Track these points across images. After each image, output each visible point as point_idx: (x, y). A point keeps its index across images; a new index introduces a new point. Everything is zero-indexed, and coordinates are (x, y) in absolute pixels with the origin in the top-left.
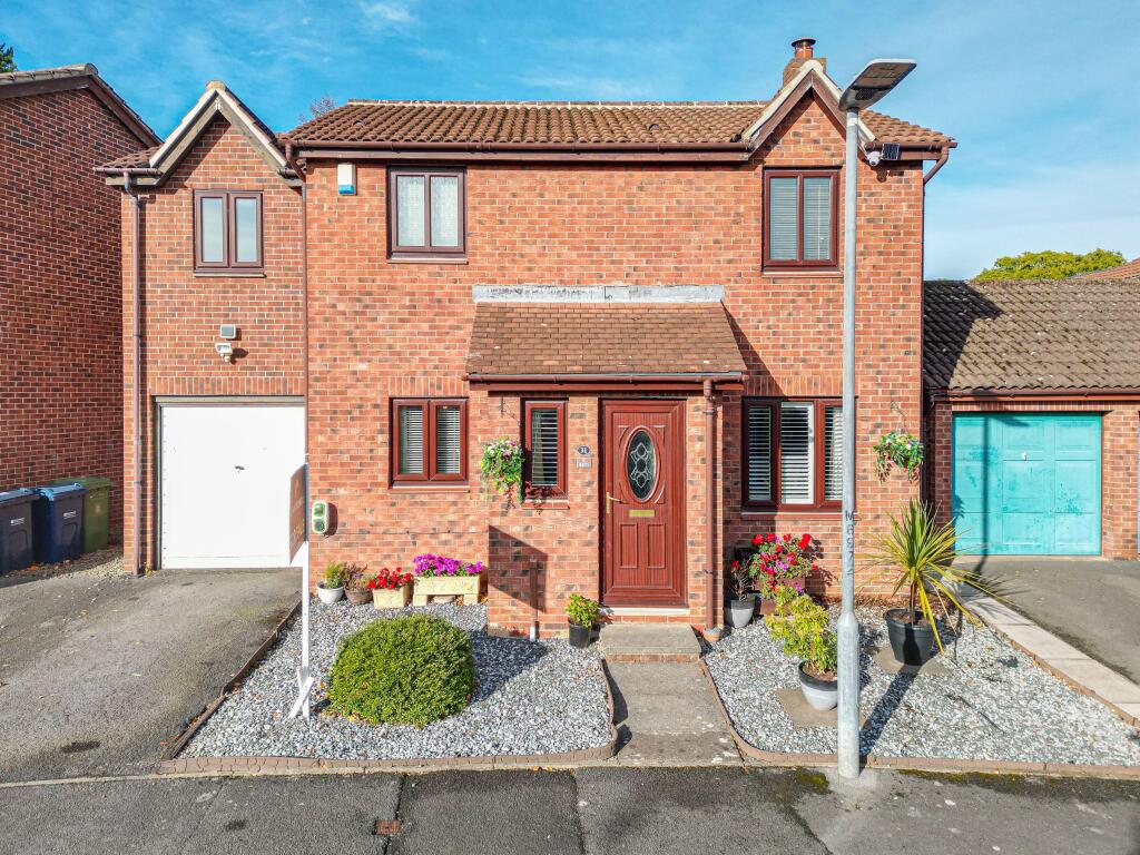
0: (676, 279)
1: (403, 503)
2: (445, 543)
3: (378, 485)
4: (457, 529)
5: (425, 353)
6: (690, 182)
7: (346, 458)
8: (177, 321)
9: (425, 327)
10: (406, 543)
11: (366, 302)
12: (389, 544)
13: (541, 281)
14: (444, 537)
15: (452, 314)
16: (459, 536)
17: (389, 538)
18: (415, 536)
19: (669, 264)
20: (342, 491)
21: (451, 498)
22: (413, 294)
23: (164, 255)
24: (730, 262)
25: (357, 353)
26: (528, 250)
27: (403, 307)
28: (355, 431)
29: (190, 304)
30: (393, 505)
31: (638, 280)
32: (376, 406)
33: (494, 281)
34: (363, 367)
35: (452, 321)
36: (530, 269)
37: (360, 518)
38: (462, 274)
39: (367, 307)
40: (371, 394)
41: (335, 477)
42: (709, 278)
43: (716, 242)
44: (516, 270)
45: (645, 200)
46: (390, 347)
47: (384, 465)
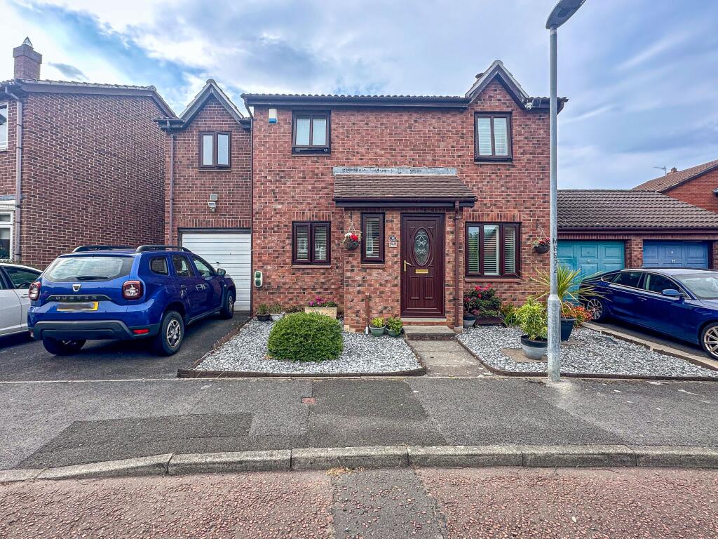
0: (433, 164)
1: (299, 273)
2: (319, 293)
3: (286, 264)
4: (325, 287)
5: (309, 200)
6: (439, 118)
7: (270, 251)
8: (190, 193)
9: (310, 187)
10: (300, 293)
12: (292, 293)
13: (366, 164)
14: (319, 290)
15: (322, 181)
17: (291, 291)
18: (304, 289)
19: (429, 157)
20: (269, 267)
22: (304, 171)
23: (185, 162)
24: (459, 156)
25: (276, 200)
26: (360, 150)
27: (299, 178)
28: (275, 238)
29: (196, 184)
30: (294, 274)
31: (414, 164)
32: (286, 226)
33: (344, 165)
34: (279, 207)
35: (323, 185)
36: (361, 159)
37: (277, 280)
38: (328, 162)
39: (281, 177)
40: (283, 219)
41: (265, 260)
42: (448, 164)
43: (453, 147)
44: (355, 160)
46: (293, 197)
47: (289, 254)
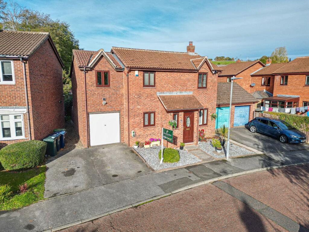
0: (186, 90)
1: (146, 130)
2: (152, 136)
3: (142, 127)
4: (154, 133)
5: (149, 104)
6: (188, 75)
7: (136, 123)
8: (93, 97)
9: (149, 99)
10: (146, 137)
11: (140, 96)
12: (144, 137)
13: (167, 91)
14: (152, 135)
15: (153, 97)
16: (154, 134)
17: (143, 136)
18: (147, 135)
19: (185, 88)
20: (136, 129)
21: (153, 128)
22: (147, 94)
23: (90, 84)
24: (193, 87)
25: (138, 105)
26: (165, 86)
27: (146, 96)
28: (138, 118)
29: (95, 93)
30: (144, 130)
31: (181, 91)
32: (141, 114)
33: (160, 91)
34: (139, 107)
35: (153, 98)
36: (165, 89)
37: (139, 133)
38: (155, 90)
40: (140, 112)
41: (135, 127)
42: (191, 90)
43: (192, 84)
44: (163, 89)
45: (182, 78)
46: (144, 103)
47: (142, 124)
